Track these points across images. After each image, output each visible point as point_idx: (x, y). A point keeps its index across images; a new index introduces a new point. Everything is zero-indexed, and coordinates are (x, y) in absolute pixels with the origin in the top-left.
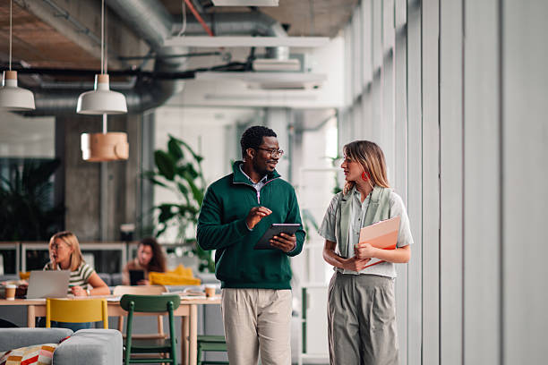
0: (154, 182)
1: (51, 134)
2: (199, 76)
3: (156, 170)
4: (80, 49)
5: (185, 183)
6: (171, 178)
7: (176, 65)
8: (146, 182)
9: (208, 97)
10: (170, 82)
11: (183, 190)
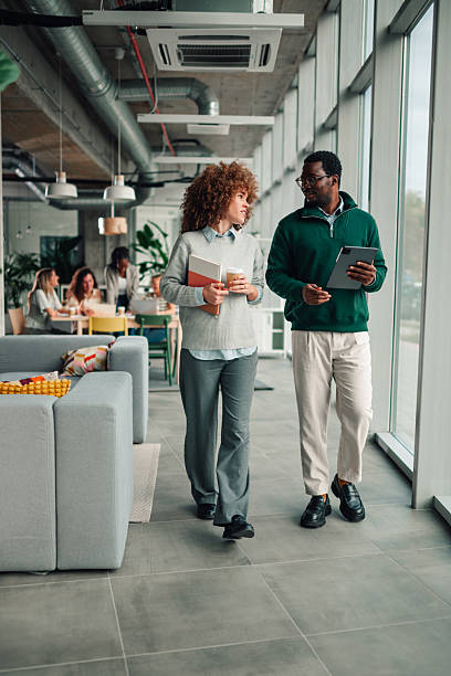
0: (136, 250)
1: (76, 223)
2: (167, 185)
3: (137, 242)
4: (97, 166)
5: (156, 251)
6: (146, 248)
7: (151, 179)
8: (132, 250)
9: (168, 200)
10: (145, 189)
11: (154, 255)
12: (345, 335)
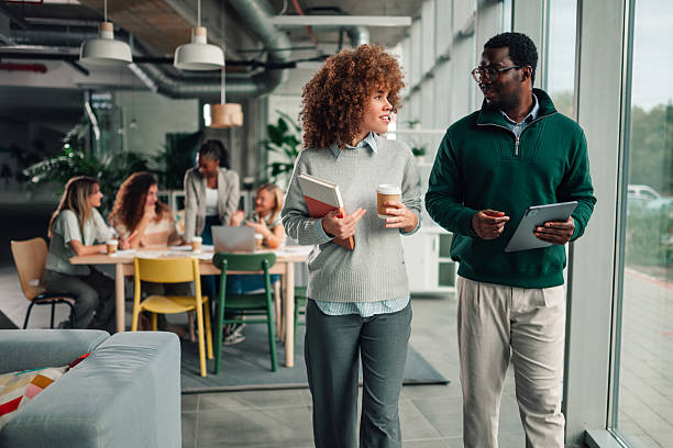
0: (268, 148)
2: (299, 65)
3: (269, 139)
6: (279, 144)
7: (282, 58)
8: (263, 149)
10: (277, 71)
11: (288, 153)
12: (529, 293)
